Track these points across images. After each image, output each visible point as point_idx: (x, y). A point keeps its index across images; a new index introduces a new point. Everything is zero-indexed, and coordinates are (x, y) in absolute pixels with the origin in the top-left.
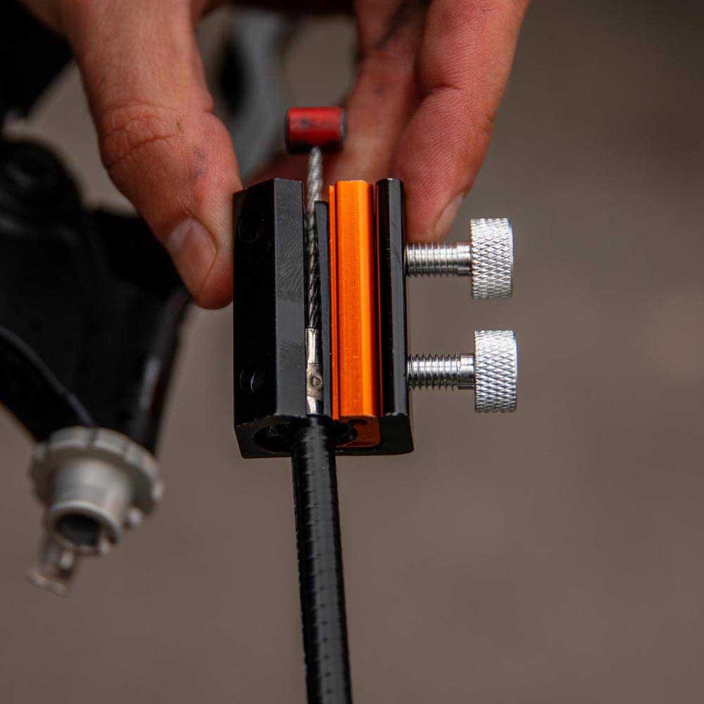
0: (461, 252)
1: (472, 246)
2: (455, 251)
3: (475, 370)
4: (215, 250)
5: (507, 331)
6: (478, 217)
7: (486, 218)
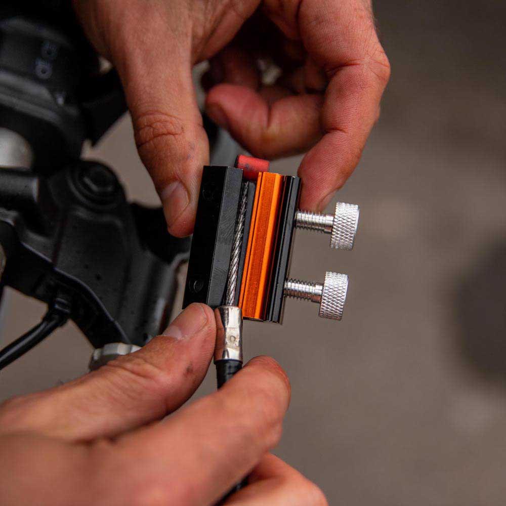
0: (328, 220)
1: (334, 218)
2: (324, 218)
3: (322, 293)
4: (188, 201)
5: (344, 275)
6: (341, 202)
7: (346, 203)
